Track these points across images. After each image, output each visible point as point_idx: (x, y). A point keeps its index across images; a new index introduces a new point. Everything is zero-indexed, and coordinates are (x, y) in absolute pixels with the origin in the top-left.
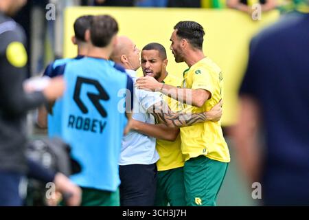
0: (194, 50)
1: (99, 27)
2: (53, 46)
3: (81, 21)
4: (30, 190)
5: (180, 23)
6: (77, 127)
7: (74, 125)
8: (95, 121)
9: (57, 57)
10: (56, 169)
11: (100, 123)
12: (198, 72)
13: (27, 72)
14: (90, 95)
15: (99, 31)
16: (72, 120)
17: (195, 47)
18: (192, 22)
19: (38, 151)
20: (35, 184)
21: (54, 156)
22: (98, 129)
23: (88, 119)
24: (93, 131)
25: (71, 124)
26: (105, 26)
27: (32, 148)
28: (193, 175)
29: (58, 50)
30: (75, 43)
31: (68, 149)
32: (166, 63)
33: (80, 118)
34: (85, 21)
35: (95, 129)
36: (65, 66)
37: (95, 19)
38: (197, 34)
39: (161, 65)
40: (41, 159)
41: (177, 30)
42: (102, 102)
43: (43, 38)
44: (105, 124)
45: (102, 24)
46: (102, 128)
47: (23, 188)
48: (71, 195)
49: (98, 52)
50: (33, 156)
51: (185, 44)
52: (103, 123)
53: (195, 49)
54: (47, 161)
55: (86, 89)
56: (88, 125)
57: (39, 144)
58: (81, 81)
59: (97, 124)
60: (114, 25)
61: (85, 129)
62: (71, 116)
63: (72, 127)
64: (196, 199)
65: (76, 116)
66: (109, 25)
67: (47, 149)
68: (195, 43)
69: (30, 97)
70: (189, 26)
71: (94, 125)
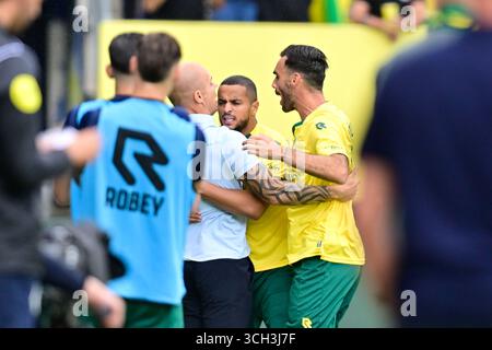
0: (310, 91)
1: (151, 51)
2: (82, 82)
3: (120, 42)
4: (46, 303)
5: (292, 48)
6: (119, 207)
7: (115, 203)
8: (146, 196)
9: (87, 98)
10: (86, 271)
11: (154, 200)
12: (320, 126)
13: (42, 120)
14: (139, 157)
15: (151, 58)
16: (110, 195)
17: (313, 85)
18: (310, 48)
19: (59, 242)
20: (54, 293)
21: (84, 251)
22: (151, 208)
23: (135, 194)
24: (143, 211)
25: (110, 201)
26: (160, 51)
27: (50, 238)
28: (303, 283)
29: (89, 87)
30: (111, 76)
31: (105, 240)
32: (256, 107)
33: (123, 192)
34: (126, 41)
35: (146, 208)
36: (99, 111)
37: (145, 40)
38: (317, 66)
39: (249, 111)
40: (64, 255)
41: (285, 58)
42: (157, 168)
43: (66, 67)
44: (162, 200)
45: (155, 46)
46: (157, 207)
47: (35, 299)
48: (109, 311)
49: (150, 89)
50: (51, 251)
51: (298, 79)
52: (158, 201)
53: (312, 88)
54: (72, 258)
55: (132, 146)
56: (137, 202)
57: (60, 232)
58: (124, 135)
59: (150, 201)
60: (174, 48)
61: (131, 209)
62: (110, 190)
63: (112, 205)
64: (304, 319)
65: (118, 189)
66: (166, 48)
67: (73, 240)
68: (314, 79)
69: (47, 160)
70: (306, 53)
71: (144, 203)
